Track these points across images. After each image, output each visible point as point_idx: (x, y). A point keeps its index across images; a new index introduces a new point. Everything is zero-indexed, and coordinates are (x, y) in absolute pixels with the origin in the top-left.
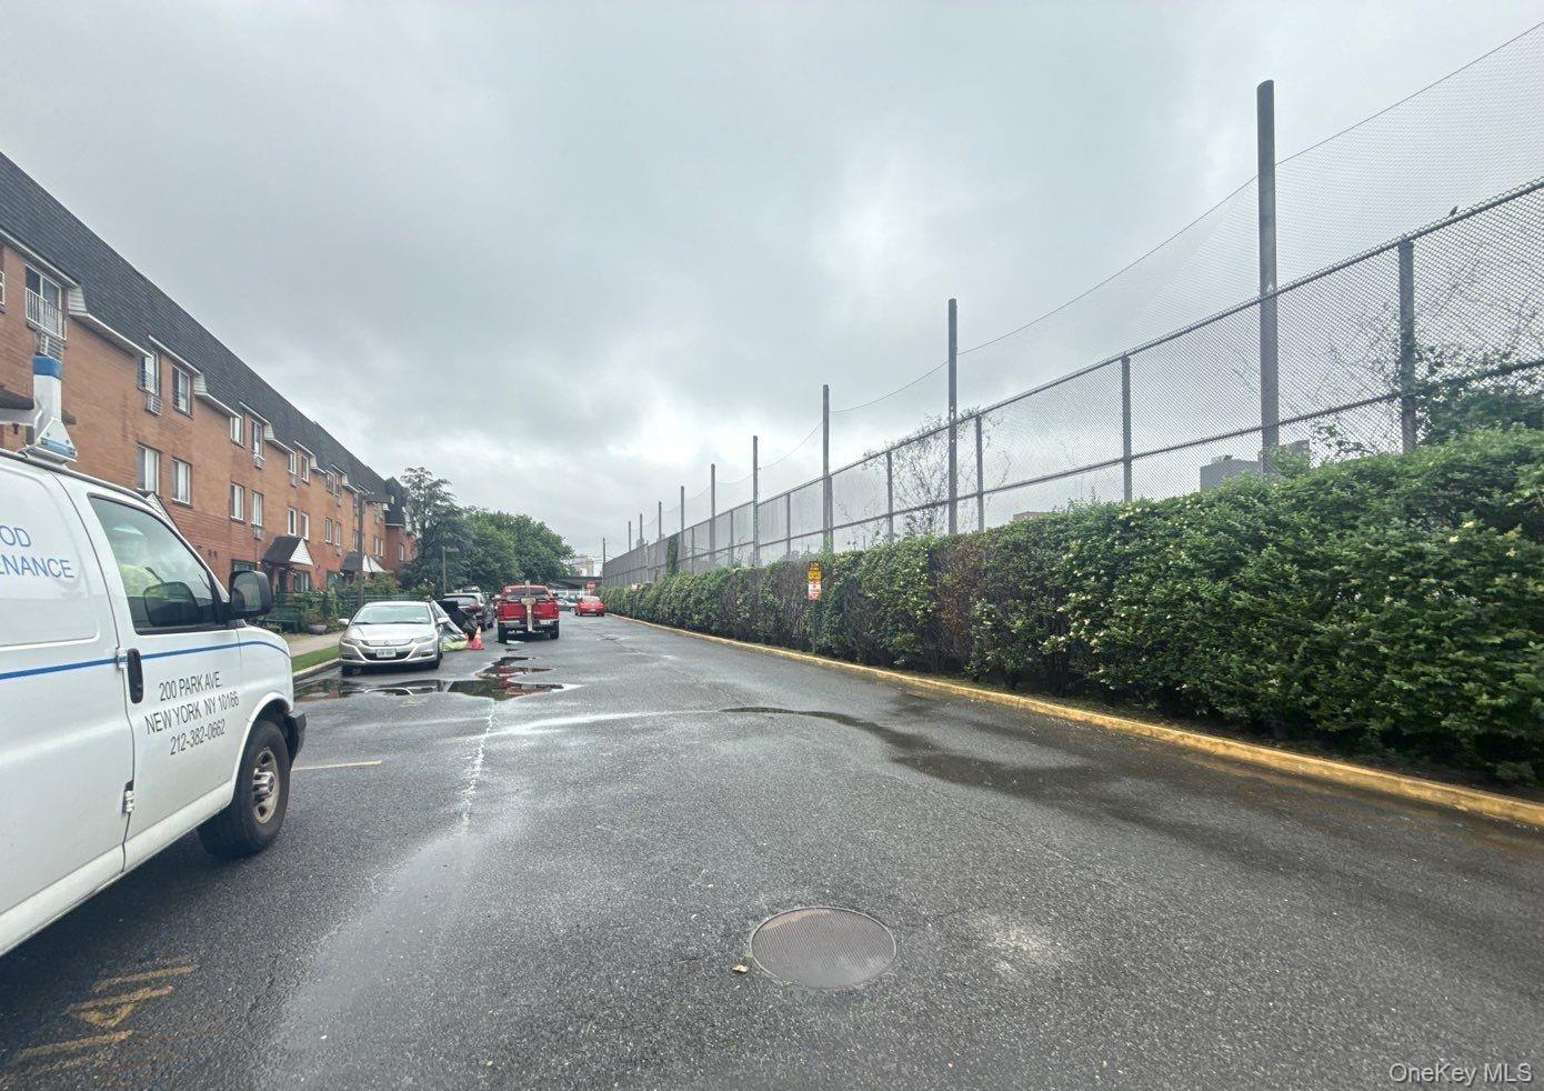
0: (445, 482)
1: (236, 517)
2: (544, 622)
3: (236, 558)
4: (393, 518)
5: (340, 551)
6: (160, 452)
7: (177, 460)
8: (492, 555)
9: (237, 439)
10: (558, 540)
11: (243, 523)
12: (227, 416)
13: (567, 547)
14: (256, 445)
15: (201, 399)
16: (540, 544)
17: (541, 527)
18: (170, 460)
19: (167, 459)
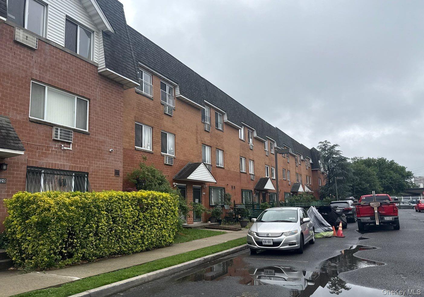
0: (336, 145)
1: (243, 171)
2: (387, 219)
3: (243, 189)
4: (314, 167)
5: (290, 183)
6: (211, 147)
7: (218, 149)
8: (364, 180)
9: (242, 138)
10: (403, 169)
11: (246, 173)
12: (238, 129)
13: (409, 172)
14: (251, 140)
15: (226, 123)
16: (392, 172)
17: (392, 163)
18: (215, 149)
19: (214, 149)
